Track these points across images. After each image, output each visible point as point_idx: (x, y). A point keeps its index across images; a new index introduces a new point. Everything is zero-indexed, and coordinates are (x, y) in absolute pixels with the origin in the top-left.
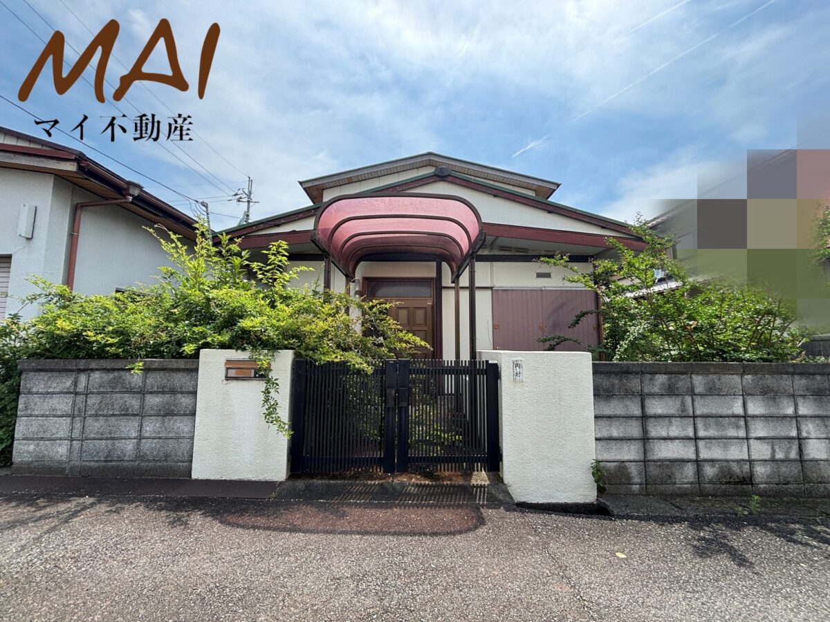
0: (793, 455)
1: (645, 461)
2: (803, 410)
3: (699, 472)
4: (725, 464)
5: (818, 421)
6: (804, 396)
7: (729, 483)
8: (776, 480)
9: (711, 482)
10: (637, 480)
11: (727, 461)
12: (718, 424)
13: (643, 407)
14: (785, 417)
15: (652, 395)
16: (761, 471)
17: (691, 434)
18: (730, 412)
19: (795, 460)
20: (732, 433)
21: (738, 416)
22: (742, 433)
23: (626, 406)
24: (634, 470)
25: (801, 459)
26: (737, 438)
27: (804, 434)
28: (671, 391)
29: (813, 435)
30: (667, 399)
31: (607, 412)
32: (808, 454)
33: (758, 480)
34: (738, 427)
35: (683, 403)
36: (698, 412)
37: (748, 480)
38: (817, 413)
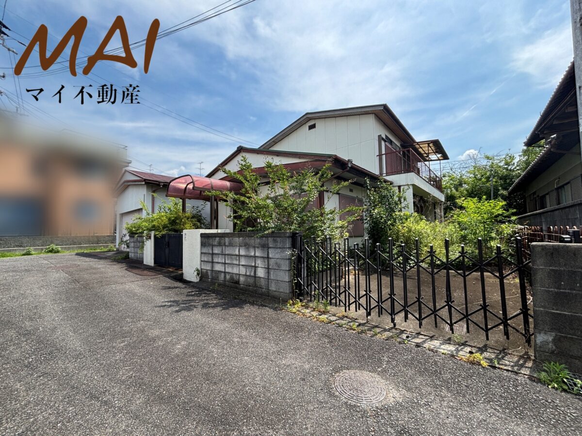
0: (252, 274)
1: (212, 271)
2: (257, 254)
3: (225, 277)
4: (232, 274)
5: (262, 259)
6: (258, 247)
7: (232, 282)
8: (246, 284)
9: (228, 281)
10: (210, 277)
11: (233, 273)
12: (231, 258)
13: (212, 250)
14: (251, 256)
15: (215, 245)
16: (242, 279)
17: (224, 262)
18: (234, 253)
19: (253, 276)
20: (235, 262)
21: (237, 255)
22: (237, 263)
23: (208, 250)
24: (209, 273)
25: (255, 277)
26: (236, 264)
27: (257, 265)
28: (220, 245)
29: (260, 266)
30: (218, 247)
31: (204, 251)
32: (257, 274)
33: (240, 283)
34: (236, 260)
35: (222, 250)
36: (226, 253)
37: (237, 282)
38: (262, 255)
